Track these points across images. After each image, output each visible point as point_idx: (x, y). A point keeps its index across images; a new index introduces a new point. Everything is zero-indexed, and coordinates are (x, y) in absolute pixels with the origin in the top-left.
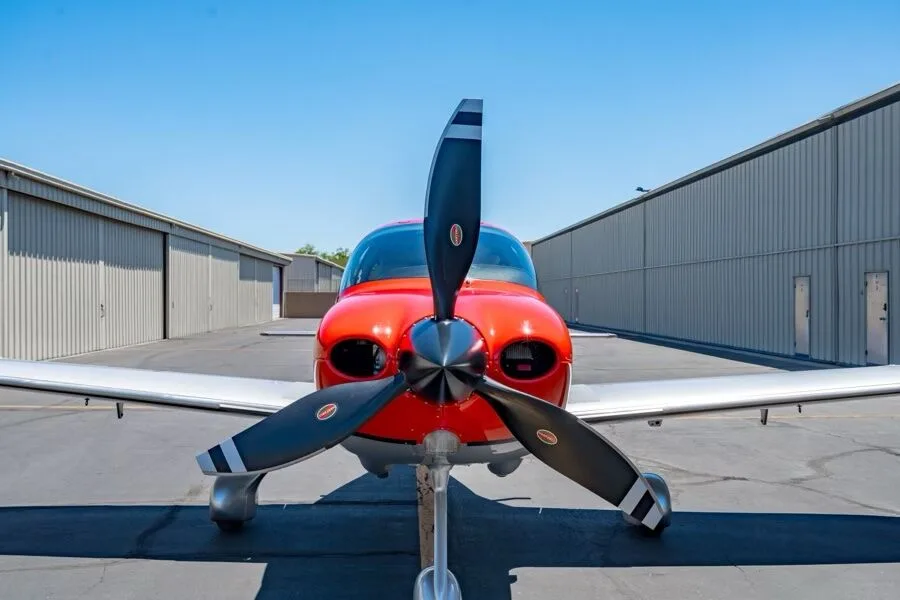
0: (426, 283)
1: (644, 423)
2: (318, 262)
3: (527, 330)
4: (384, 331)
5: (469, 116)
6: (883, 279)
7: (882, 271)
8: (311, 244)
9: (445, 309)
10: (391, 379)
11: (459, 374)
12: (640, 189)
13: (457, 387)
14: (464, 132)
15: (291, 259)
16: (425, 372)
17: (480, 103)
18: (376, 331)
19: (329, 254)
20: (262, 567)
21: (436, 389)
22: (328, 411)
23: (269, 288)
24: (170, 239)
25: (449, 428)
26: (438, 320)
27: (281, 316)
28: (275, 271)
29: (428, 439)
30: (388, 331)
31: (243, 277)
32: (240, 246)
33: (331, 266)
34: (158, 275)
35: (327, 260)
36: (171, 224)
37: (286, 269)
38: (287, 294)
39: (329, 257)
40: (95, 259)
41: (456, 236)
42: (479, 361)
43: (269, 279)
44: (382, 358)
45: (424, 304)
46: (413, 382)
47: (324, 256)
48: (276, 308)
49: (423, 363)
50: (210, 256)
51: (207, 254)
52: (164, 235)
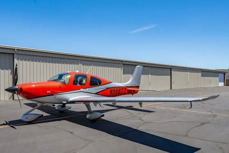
15: (228, 71)
23: (216, 79)
24: (172, 69)
27: (224, 85)
31: (202, 76)
32: (201, 69)
36: (172, 66)
37: (226, 74)
38: (226, 80)
48: (221, 83)
50: (188, 72)
51: (187, 72)
52: (171, 69)
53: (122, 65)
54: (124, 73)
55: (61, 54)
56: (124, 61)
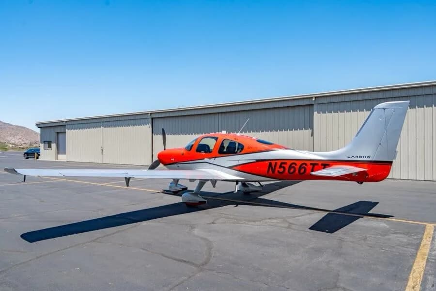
55: (383, 91)
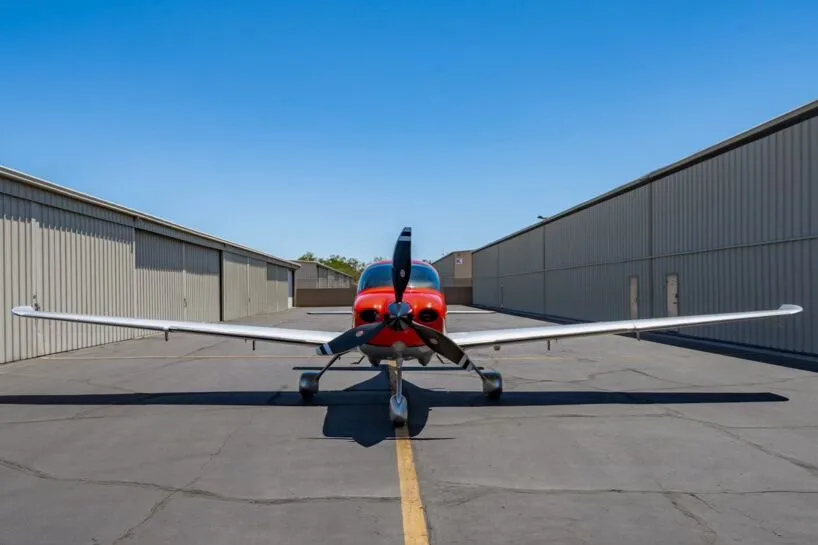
0: (392, 288)
1: (492, 348)
2: (318, 266)
3: (429, 306)
4: (378, 306)
5: (407, 233)
6: (675, 279)
7: (674, 274)
8: (312, 252)
9: (399, 298)
10: (381, 323)
11: (404, 320)
12: (540, 217)
13: (404, 325)
14: (405, 238)
16: (393, 319)
17: (410, 229)
18: (375, 307)
19: (325, 259)
20: (326, 408)
21: (396, 327)
22: (360, 334)
23: (286, 286)
24: (224, 255)
25: (403, 340)
26: (397, 302)
27: (293, 305)
28: (289, 274)
29: (394, 345)
30: (380, 307)
31: (269, 279)
32: (267, 257)
33: (327, 269)
34: (216, 278)
35: (323, 264)
36: (225, 244)
37: (296, 272)
38: (298, 290)
39: (325, 262)
40: (179, 269)
41: (403, 273)
42: (410, 316)
43: (286, 280)
44: (378, 316)
45: (392, 297)
46: (389, 323)
47: (321, 261)
48: (290, 300)
49: (392, 316)
52: (220, 252)
53: (133, 231)
54: (141, 263)
56: (141, 218)
